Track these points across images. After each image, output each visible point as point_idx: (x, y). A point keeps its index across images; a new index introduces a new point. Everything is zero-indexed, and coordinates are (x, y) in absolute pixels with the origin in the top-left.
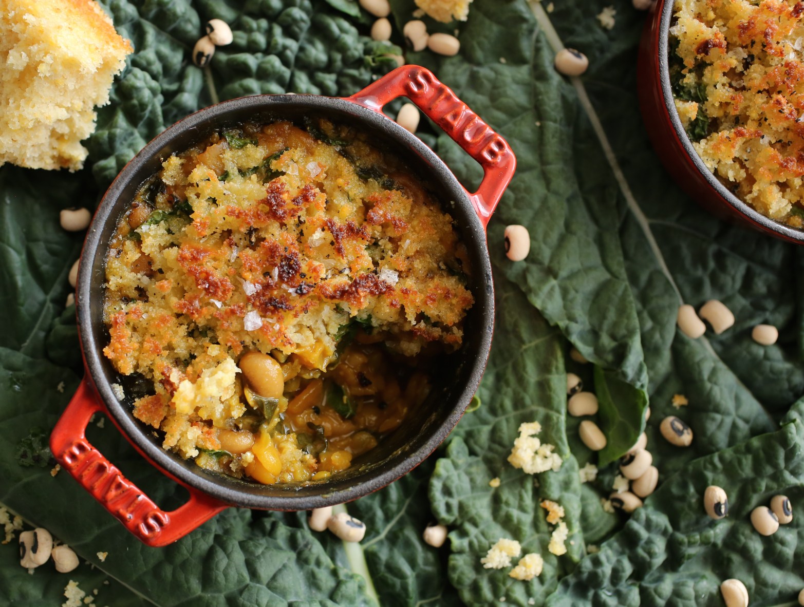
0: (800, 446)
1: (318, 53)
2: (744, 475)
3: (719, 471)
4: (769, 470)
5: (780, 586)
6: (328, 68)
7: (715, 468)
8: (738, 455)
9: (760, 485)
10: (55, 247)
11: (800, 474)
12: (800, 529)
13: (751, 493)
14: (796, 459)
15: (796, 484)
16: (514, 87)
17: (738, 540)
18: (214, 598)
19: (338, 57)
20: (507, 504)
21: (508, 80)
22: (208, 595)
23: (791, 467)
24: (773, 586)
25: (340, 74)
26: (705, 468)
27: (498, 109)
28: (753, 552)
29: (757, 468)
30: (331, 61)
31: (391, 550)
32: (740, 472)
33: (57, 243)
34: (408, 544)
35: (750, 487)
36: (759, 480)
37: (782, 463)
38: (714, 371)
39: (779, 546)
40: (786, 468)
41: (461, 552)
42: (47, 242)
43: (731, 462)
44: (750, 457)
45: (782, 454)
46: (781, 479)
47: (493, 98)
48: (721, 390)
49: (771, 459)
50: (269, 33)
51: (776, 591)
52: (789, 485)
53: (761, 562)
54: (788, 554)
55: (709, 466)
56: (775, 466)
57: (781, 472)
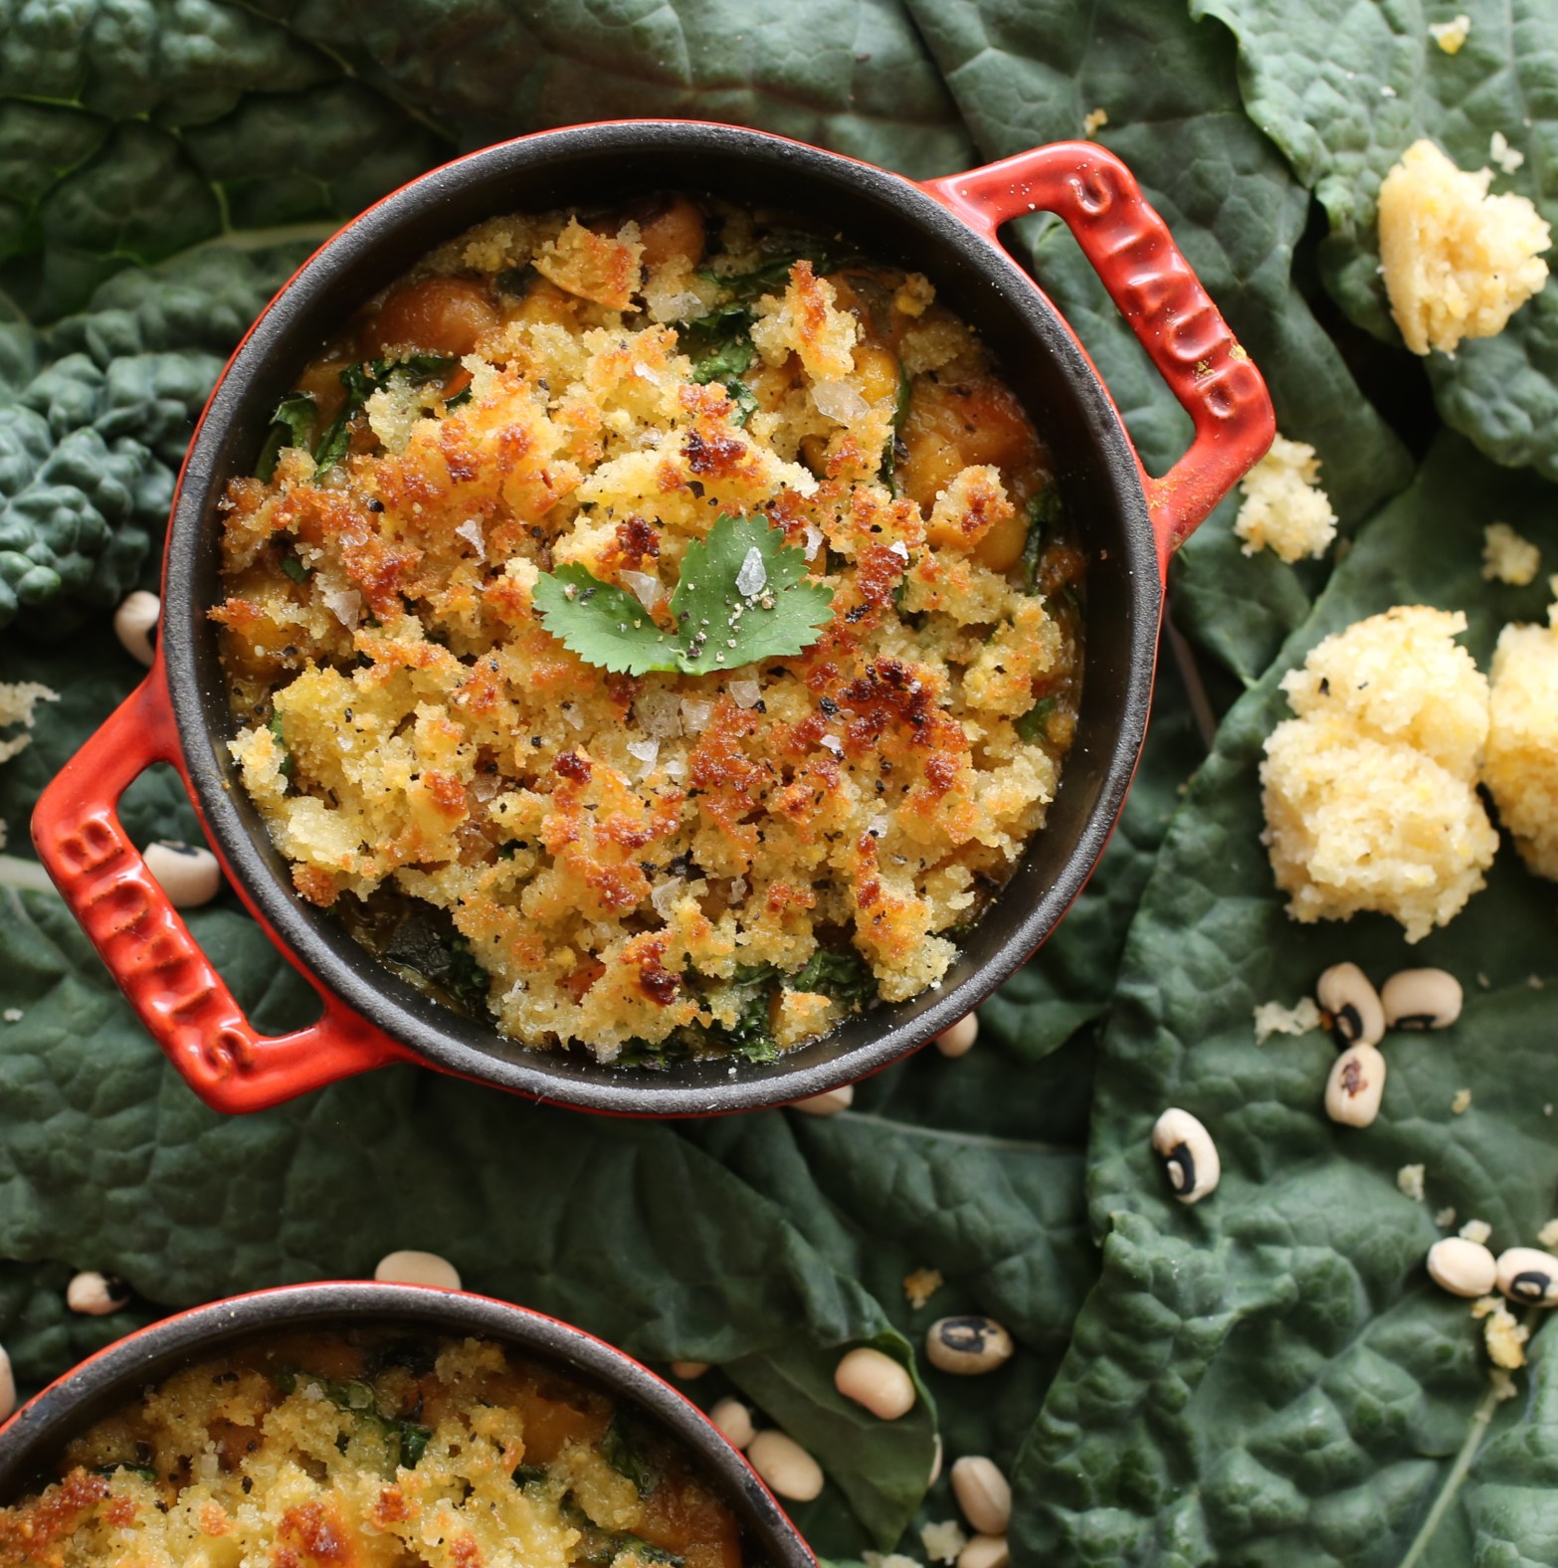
0: (1164, 1259)
2: (1128, 1403)
3: (1079, 1439)
4: (1160, 1351)
5: (1384, 1517)
7: (1066, 1442)
8: (1083, 1379)
9: (1172, 1391)
11: (1220, 1300)
12: (1319, 1381)
13: (1173, 1419)
14: (1182, 1286)
15: (1231, 1322)
16: (96, 1042)
17: (1234, 1519)
21: (72, 1042)
23: (1190, 1306)
24: (1374, 1532)
26: (1050, 1457)
27: (113, 1110)
28: (1280, 1513)
29: (1136, 1367)
32: (1115, 1405)
35: (1160, 1410)
36: (1162, 1382)
37: (1167, 1317)
38: (939, 1180)
39: (1314, 1455)
40: (1185, 1316)
43: (1082, 1404)
44: (1104, 1363)
45: (1148, 1303)
46: (1195, 1344)
47: (82, 1102)
48: (980, 1205)
49: (1142, 1330)
51: (1388, 1533)
52: (1220, 1339)
53: (1312, 1509)
54: (1342, 1453)
55: (1053, 1448)
56: (1163, 1333)
57: (1183, 1331)
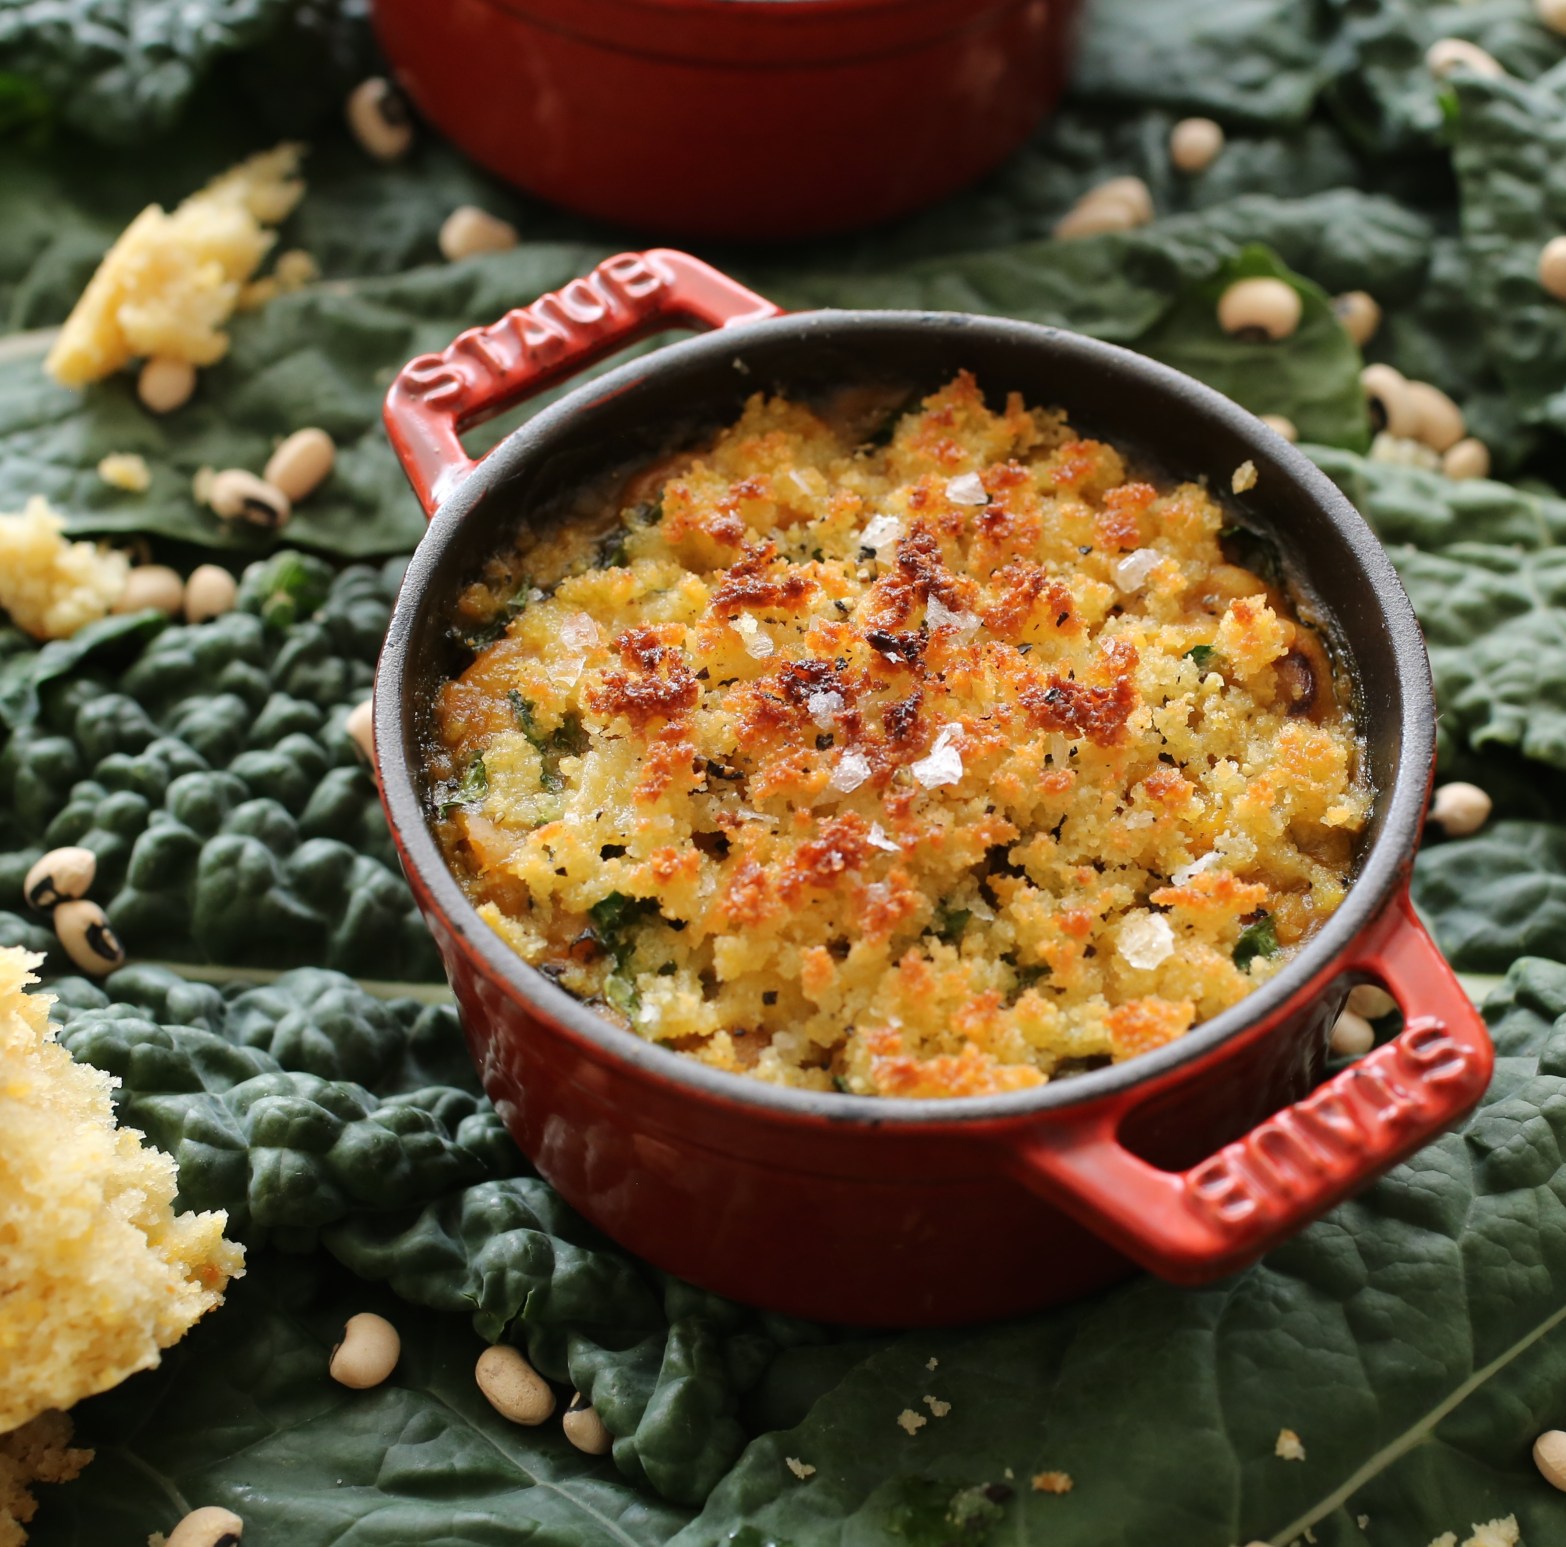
1: (208, 712)
6: (254, 700)
10: (417, 1421)
18: (1477, 1217)
19: (238, 670)
20: (1434, 605)
22: (1469, 1231)
25: (280, 685)
30: (240, 689)
31: (1467, 907)
33: (410, 1415)
34: (1464, 867)
41: (1523, 726)
42: (395, 1435)
50: (114, 782)
